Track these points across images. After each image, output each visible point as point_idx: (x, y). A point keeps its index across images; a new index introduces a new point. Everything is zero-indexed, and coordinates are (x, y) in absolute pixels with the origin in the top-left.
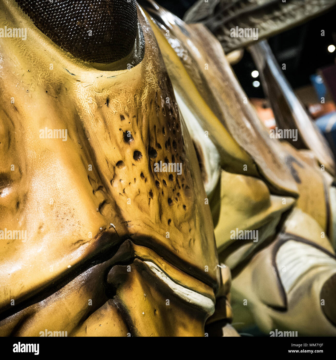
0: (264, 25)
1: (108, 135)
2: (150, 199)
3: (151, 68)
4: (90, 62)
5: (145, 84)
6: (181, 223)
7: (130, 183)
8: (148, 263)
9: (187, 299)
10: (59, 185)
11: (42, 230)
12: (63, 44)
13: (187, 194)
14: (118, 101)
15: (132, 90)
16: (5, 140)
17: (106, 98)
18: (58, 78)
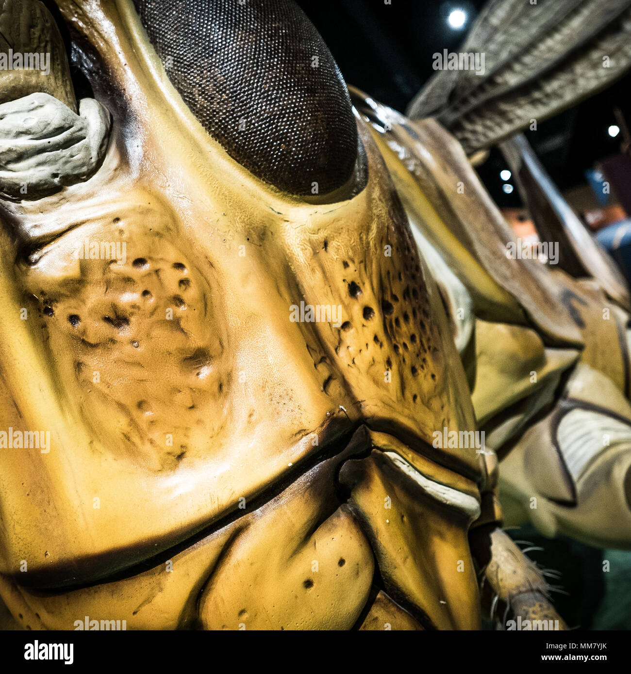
0: (519, 112)
1: (329, 288)
2: (388, 369)
3: (378, 194)
4: (301, 195)
5: (372, 217)
6: (430, 399)
7: (360, 351)
8: (389, 454)
9: (443, 499)
10: (271, 359)
11: (253, 418)
12: (265, 175)
13: (435, 359)
14: (339, 244)
15: (356, 227)
16: (200, 305)
17: (323, 240)
18: (260, 220)
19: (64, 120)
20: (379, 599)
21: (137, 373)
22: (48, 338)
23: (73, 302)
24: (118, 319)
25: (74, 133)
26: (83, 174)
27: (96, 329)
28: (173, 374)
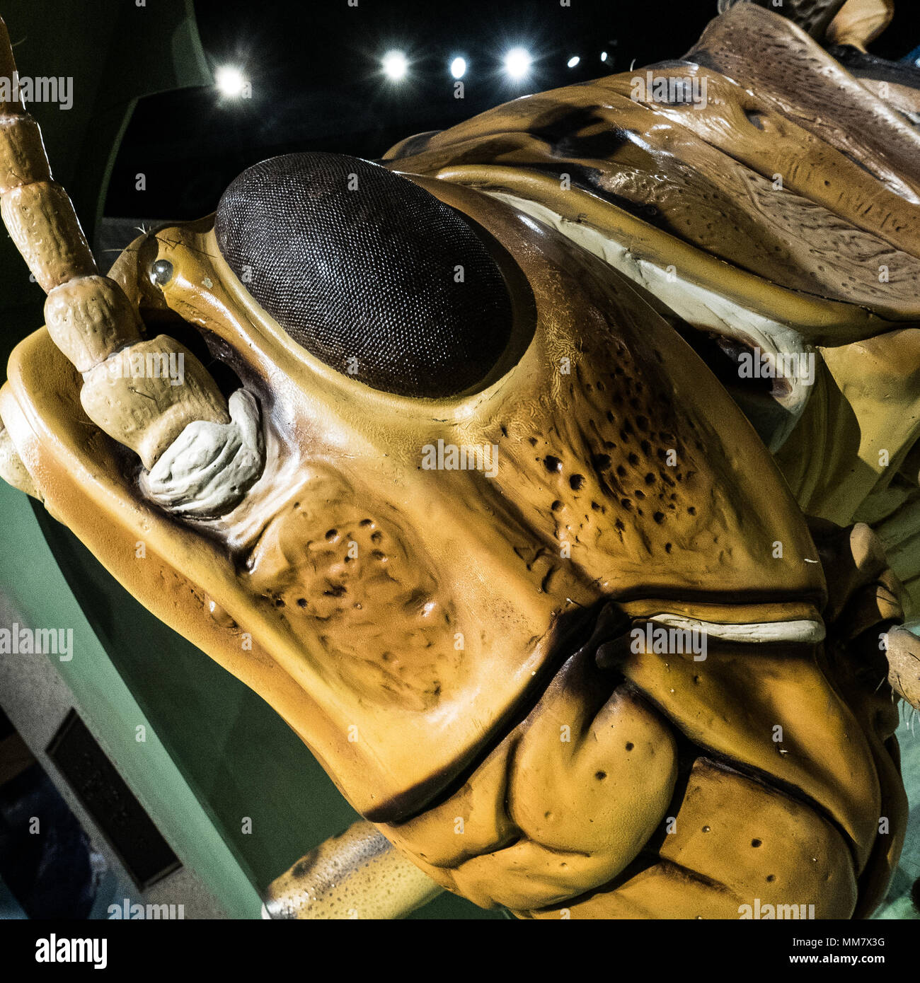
1: (524, 475)
2: (620, 533)
3: (555, 331)
4: (457, 393)
5: (550, 369)
7: (581, 526)
8: (658, 618)
11: (486, 639)
14: (518, 423)
15: (533, 394)
16: (398, 551)
17: (499, 427)
18: (426, 439)
19: (218, 441)
20: (696, 768)
21: (370, 631)
22: (289, 626)
23: (295, 589)
24: (336, 590)
25: (230, 446)
26: (255, 475)
27: (323, 605)
28: (401, 622)
